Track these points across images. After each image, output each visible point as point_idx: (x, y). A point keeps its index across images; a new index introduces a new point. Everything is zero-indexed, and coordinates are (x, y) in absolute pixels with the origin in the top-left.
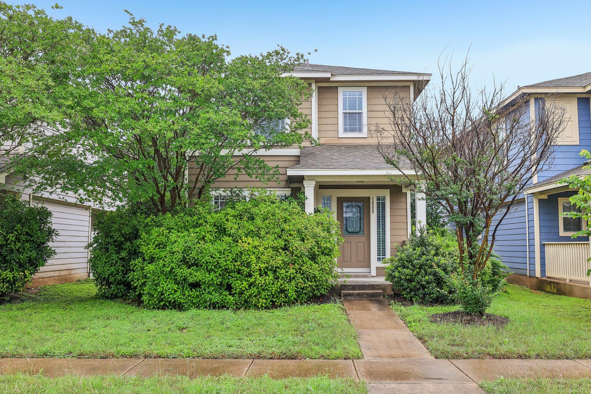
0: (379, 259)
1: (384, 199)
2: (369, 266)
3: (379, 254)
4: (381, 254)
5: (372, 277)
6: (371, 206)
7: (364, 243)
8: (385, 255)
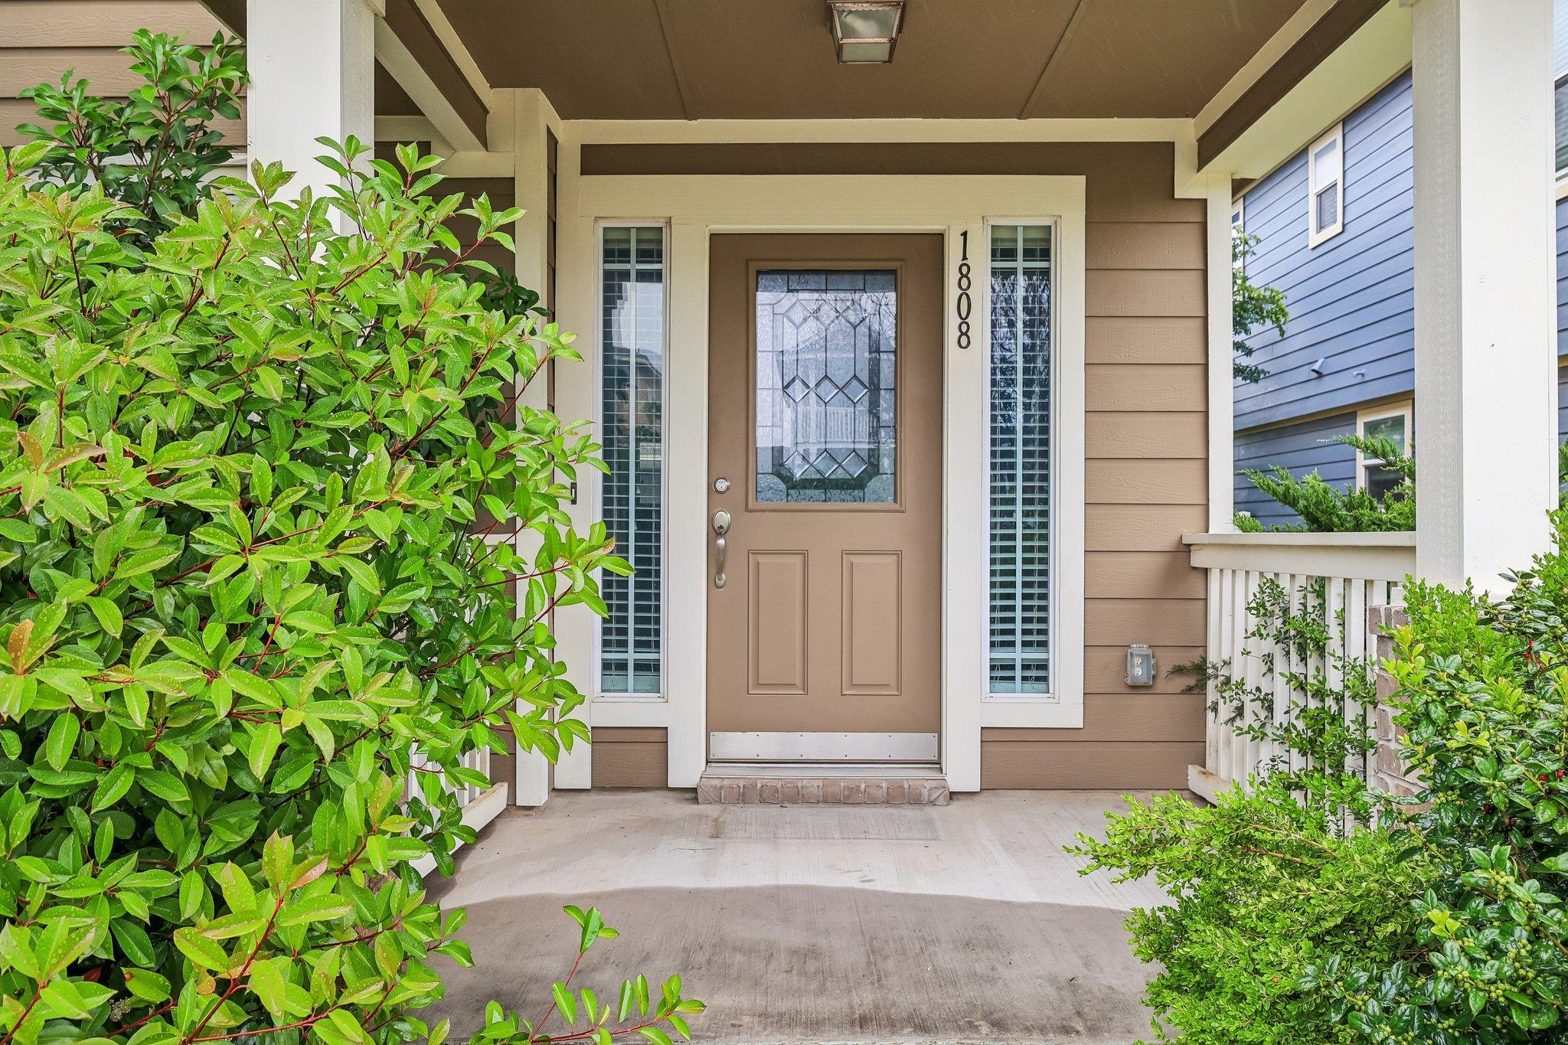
0: (1001, 673)
1: (1041, 248)
2: (933, 723)
3: (1001, 638)
4: (1018, 638)
5: (953, 795)
6: (952, 293)
7: (899, 554)
8: (1044, 644)
